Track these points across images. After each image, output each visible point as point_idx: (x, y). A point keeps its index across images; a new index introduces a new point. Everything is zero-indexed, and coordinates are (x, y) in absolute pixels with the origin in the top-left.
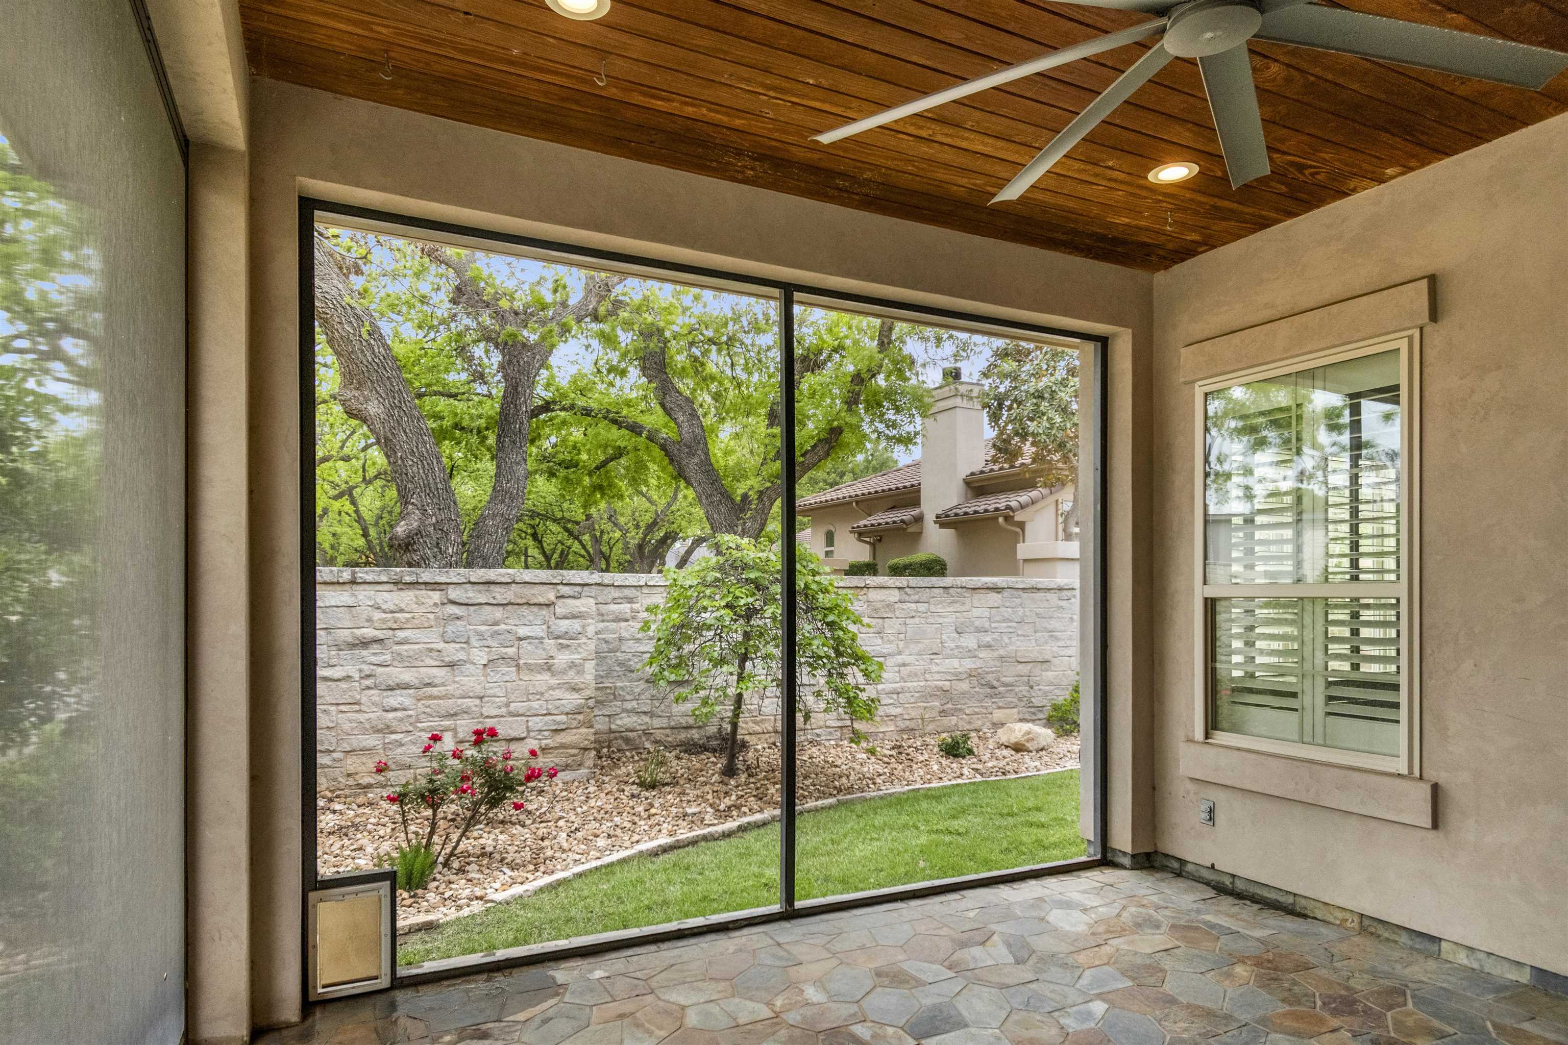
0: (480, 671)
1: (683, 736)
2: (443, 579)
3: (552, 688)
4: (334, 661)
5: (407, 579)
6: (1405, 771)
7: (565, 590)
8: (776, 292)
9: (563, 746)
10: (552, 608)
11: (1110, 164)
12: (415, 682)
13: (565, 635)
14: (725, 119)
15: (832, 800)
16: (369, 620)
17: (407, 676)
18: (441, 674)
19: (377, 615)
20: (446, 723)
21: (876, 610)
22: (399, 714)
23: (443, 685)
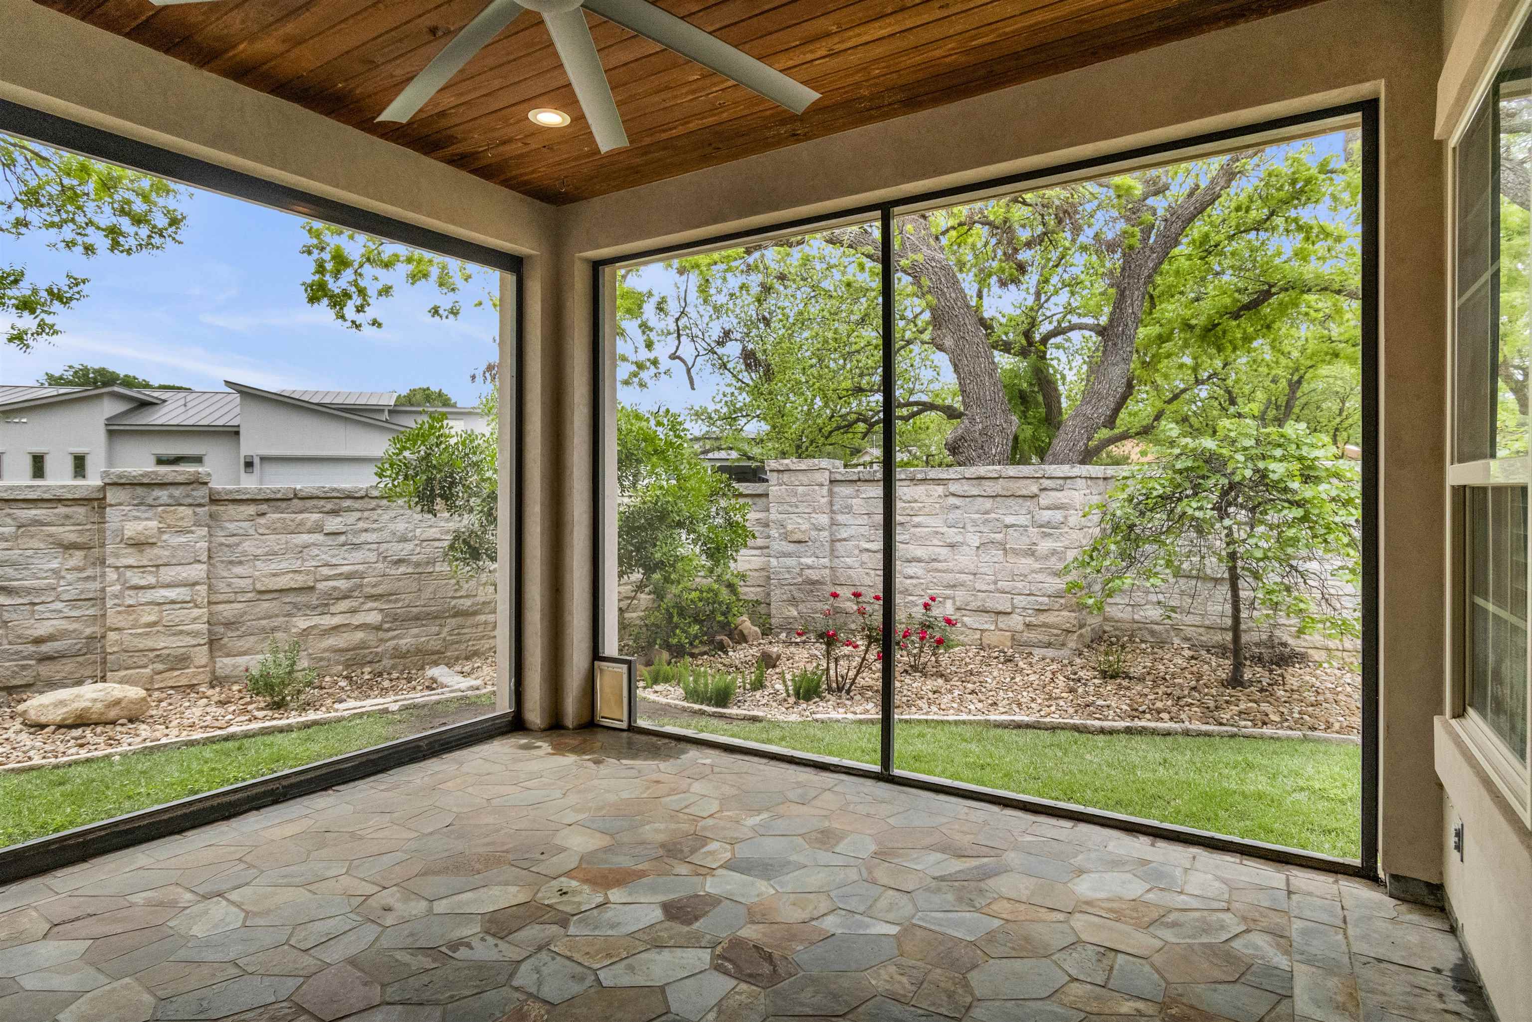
0: (974, 552)
2: (945, 476)
3: (1035, 571)
5: (919, 476)
7: (1046, 483)
8: (876, 213)
9: (1045, 625)
10: (1035, 499)
12: (926, 557)
13: (1048, 524)
17: (920, 552)
18: (944, 552)
19: (900, 505)
20: (948, 592)
22: (914, 581)
23: (945, 561)
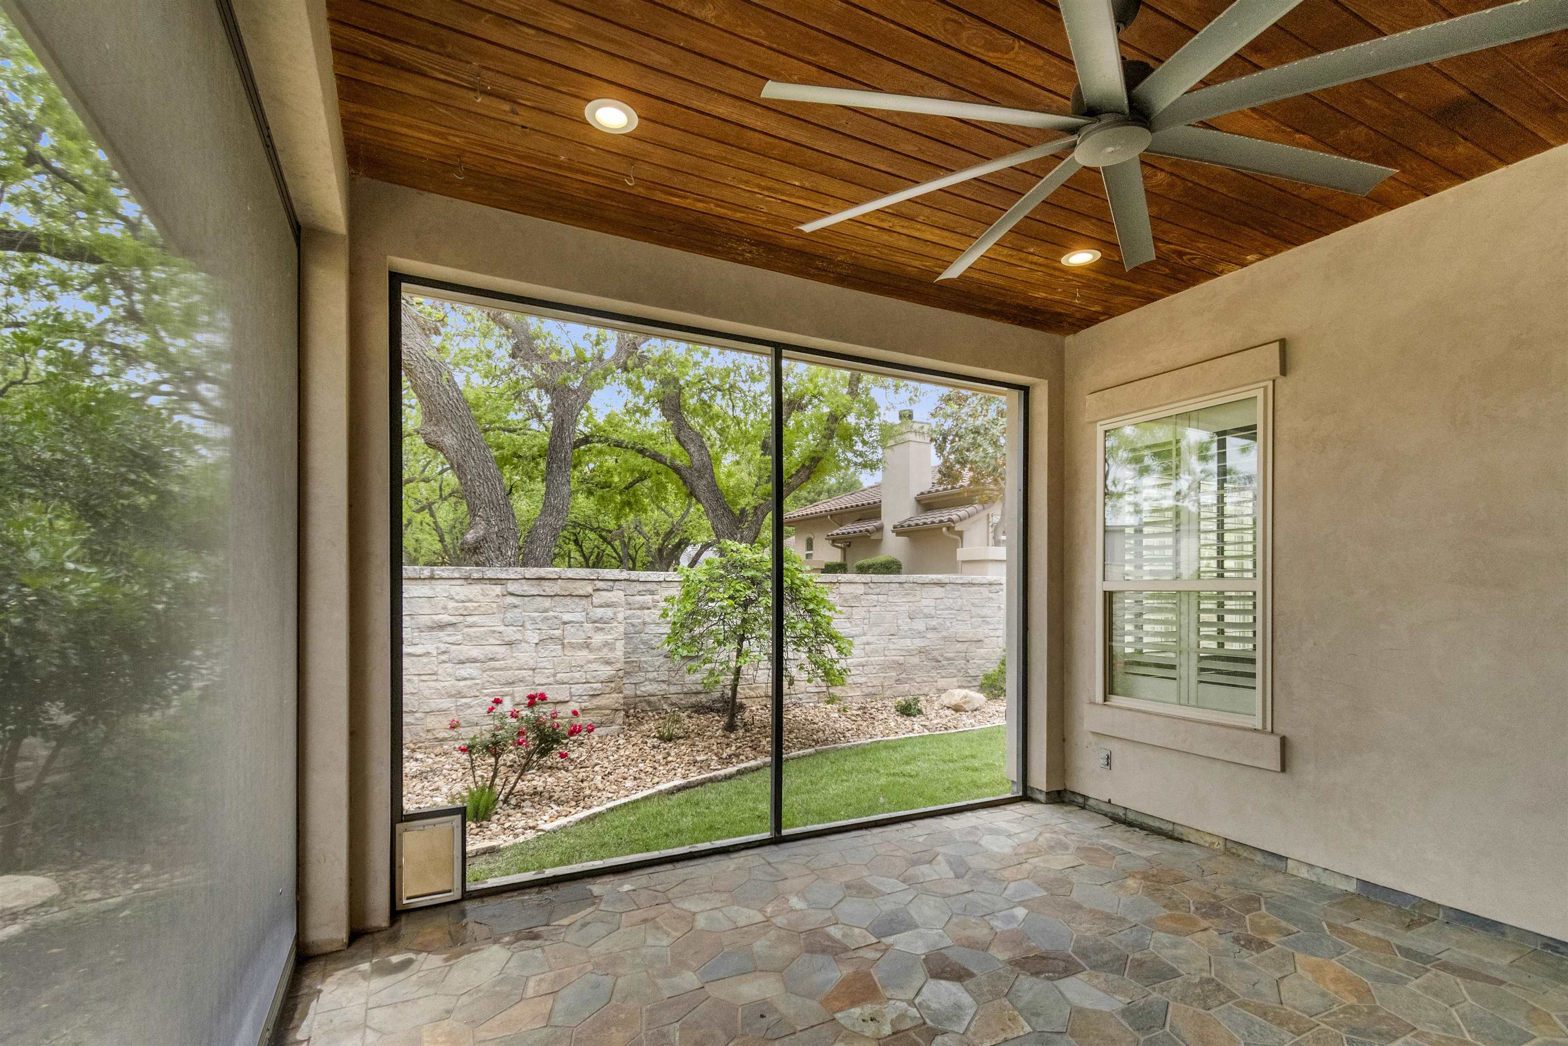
0: (532, 648)
1: (693, 699)
2: (504, 576)
3: (589, 662)
4: (416, 641)
5: (476, 575)
6: (1260, 727)
7: (600, 585)
8: (768, 350)
9: (598, 708)
10: (590, 599)
11: (1032, 250)
12: (481, 657)
13: (600, 620)
14: (729, 213)
15: (811, 750)
16: (445, 608)
17: (475, 652)
18: (502, 650)
19: (451, 604)
20: (506, 689)
21: (846, 600)
22: (469, 683)
23: (503, 659)
